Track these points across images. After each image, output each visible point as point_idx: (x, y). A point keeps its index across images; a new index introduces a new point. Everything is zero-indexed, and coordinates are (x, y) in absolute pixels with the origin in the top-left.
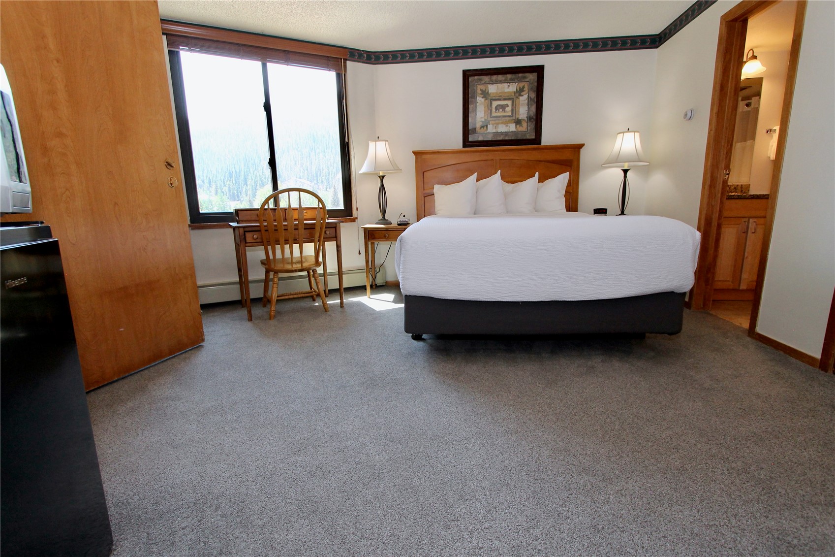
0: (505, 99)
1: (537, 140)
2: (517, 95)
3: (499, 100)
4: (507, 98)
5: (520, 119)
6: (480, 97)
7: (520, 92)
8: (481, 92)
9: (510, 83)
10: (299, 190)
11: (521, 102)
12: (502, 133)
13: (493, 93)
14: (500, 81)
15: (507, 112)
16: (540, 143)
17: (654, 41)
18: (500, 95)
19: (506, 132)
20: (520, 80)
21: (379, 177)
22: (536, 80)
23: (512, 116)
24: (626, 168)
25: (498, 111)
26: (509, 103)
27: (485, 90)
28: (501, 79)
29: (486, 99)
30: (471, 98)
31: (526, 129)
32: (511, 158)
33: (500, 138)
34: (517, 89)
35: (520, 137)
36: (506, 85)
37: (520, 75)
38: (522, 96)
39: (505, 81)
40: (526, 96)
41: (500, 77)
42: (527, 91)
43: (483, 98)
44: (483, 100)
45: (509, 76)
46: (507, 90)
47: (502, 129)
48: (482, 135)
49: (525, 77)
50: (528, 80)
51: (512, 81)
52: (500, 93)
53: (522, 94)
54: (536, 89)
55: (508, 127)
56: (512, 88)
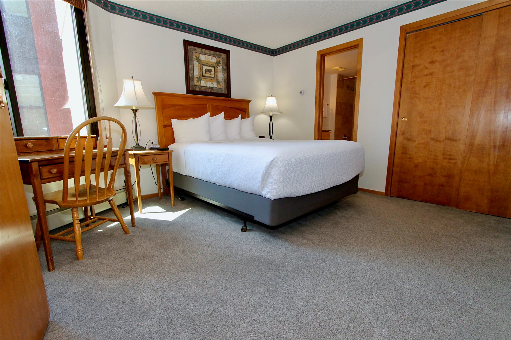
0: (210, 66)
1: (228, 95)
2: (217, 65)
3: (207, 66)
4: (211, 65)
5: (219, 80)
6: (195, 61)
7: (218, 63)
8: (196, 58)
9: (212, 56)
10: (110, 119)
11: (219, 70)
12: (209, 88)
13: (203, 60)
14: (207, 54)
15: (212, 75)
16: (230, 97)
17: (274, 53)
18: (207, 62)
19: (212, 87)
20: (218, 56)
21: (133, 110)
22: (226, 58)
23: (215, 78)
24: (271, 115)
25: (206, 73)
26: (213, 69)
27: (198, 57)
28: (207, 53)
29: (199, 64)
30: (190, 60)
31: (221, 87)
32: (217, 104)
33: (209, 91)
34: (216, 61)
35: (219, 92)
36: (210, 57)
37: (218, 53)
38: (219, 66)
39: (210, 55)
40: (221, 67)
41: (207, 51)
42: (222, 64)
43: (197, 62)
44: (197, 63)
45: (212, 52)
46: (211, 61)
47: (209, 84)
48: (198, 87)
49: (220, 55)
50: (222, 57)
51: (213, 55)
52: (207, 61)
53: (219, 65)
54: (226, 64)
55: (213, 84)
56: (213, 60)
